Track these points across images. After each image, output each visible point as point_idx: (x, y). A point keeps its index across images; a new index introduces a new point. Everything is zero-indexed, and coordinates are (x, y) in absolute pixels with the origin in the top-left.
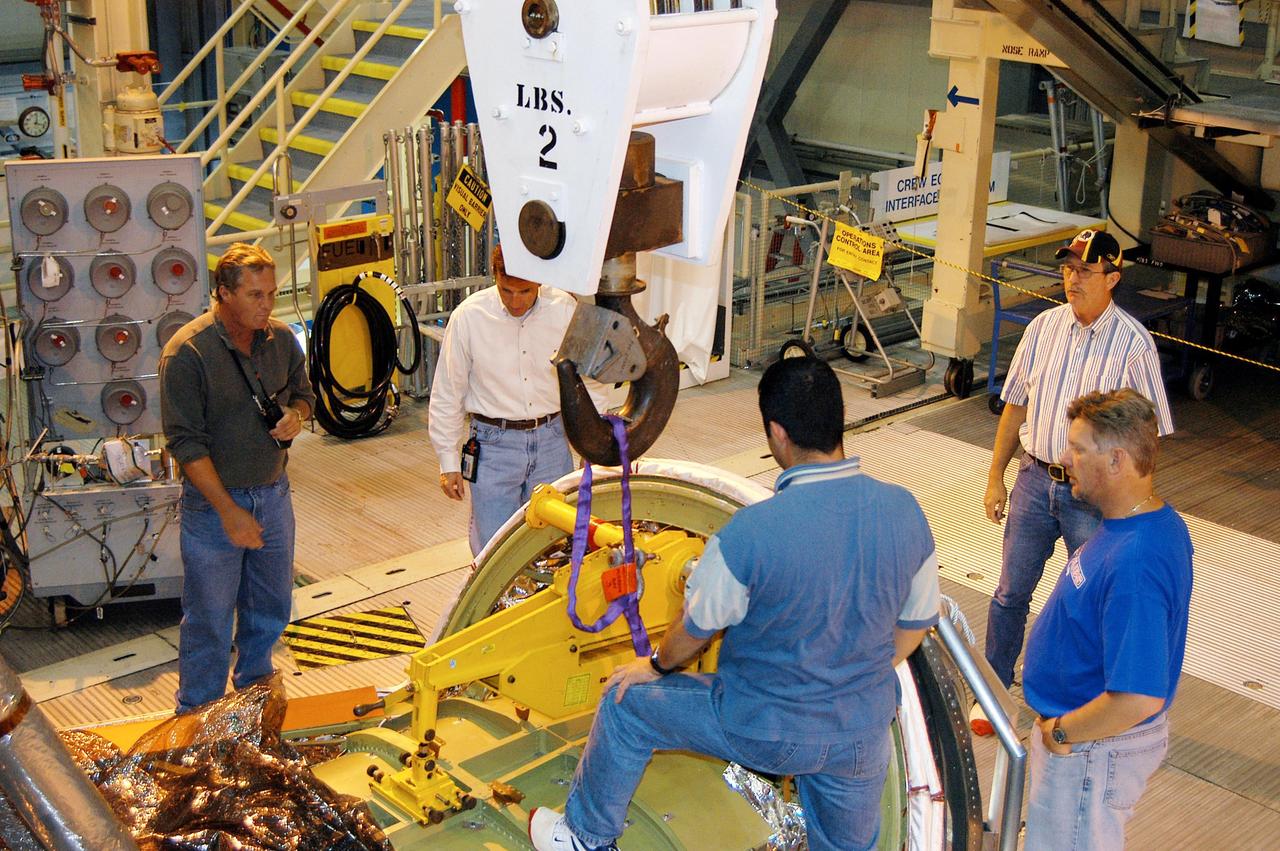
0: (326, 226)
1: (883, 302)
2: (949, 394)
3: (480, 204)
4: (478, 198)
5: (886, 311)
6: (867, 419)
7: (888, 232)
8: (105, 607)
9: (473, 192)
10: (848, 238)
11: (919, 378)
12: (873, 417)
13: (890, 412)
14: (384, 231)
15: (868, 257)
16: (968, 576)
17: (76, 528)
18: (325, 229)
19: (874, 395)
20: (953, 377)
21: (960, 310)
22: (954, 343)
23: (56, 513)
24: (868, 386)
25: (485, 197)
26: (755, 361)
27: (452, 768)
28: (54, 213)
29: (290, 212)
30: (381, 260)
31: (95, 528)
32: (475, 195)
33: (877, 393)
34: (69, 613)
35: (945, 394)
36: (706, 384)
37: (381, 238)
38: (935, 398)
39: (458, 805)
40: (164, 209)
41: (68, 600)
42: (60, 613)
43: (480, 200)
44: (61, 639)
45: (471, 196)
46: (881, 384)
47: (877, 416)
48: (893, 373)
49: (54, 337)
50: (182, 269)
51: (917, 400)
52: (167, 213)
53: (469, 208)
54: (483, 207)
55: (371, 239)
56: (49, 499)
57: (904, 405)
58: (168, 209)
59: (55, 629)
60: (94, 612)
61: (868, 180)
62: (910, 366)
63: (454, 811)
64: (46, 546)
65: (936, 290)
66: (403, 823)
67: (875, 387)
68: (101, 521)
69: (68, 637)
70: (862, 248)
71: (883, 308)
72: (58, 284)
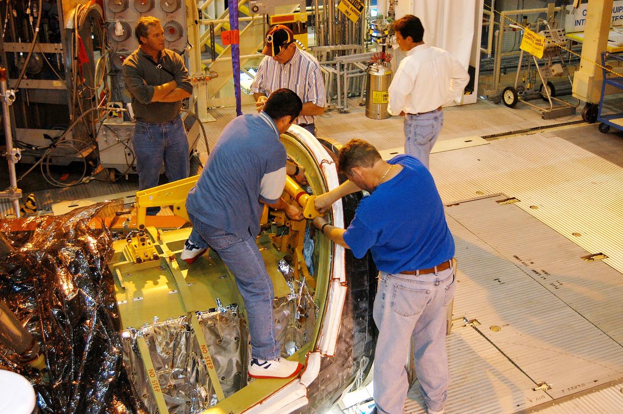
0: (274, 16)
1: (553, 71)
2: (584, 121)
3: (356, 10)
4: (355, 7)
5: (556, 75)
6: (532, 129)
7: (561, 35)
8: (129, 175)
9: (353, 4)
10: (530, 36)
11: (573, 112)
12: (536, 128)
13: (547, 126)
14: (302, 20)
15: (538, 46)
16: (530, 207)
17: (117, 139)
18: (273, 18)
19: (543, 118)
20: (585, 112)
21: (590, 78)
22: (586, 94)
23: (110, 133)
24: (541, 112)
25: (359, 7)
26: (491, 96)
27: (163, 244)
28: (120, 3)
29: (255, 9)
30: (300, 33)
31: (124, 140)
32: (354, 6)
33: (545, 116)
34: (116, 176)
35: (582, 121)
36: (461, 106)
37: (301, 23)
38: (576, 122)
39: (152, 258)
40: (166, 3)
41: (116, 171)
42: (112, 176)
43: (357, 8)
44: (112, 186)
45: (351, 6)
46: (547, 112)
47: (539, 128)
48: (553, 108)
49: (121, 57)
50: (174, 31)
51: (565, 122)
52: (168, 5)
53: (350, 12)
54: (358, 11)
55: (296, 24)
56: (105, 125)
57: (556, 124)
58: (168, 4)
59: (111, 182)
60: (124, 176)
61: (565, 8)
62: (567, 104)
63: (150, 260)
64: (105, 146)
65: (582, 67)
66: (128, 262)
67: (543, 113)
68: (127, 138)
69: (115, 186)
70: (535, 42)
71: (554, 74)
72: (122, 34)
